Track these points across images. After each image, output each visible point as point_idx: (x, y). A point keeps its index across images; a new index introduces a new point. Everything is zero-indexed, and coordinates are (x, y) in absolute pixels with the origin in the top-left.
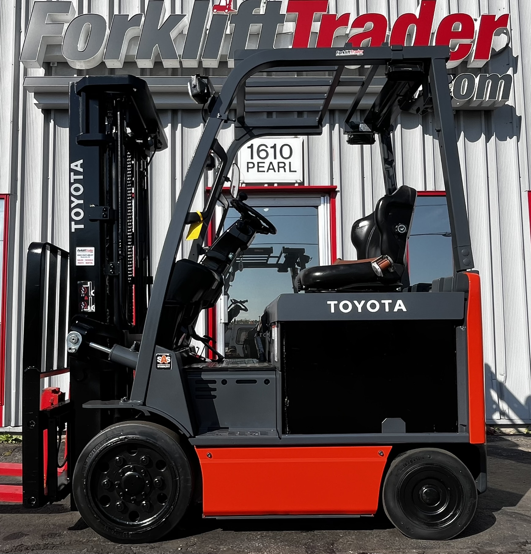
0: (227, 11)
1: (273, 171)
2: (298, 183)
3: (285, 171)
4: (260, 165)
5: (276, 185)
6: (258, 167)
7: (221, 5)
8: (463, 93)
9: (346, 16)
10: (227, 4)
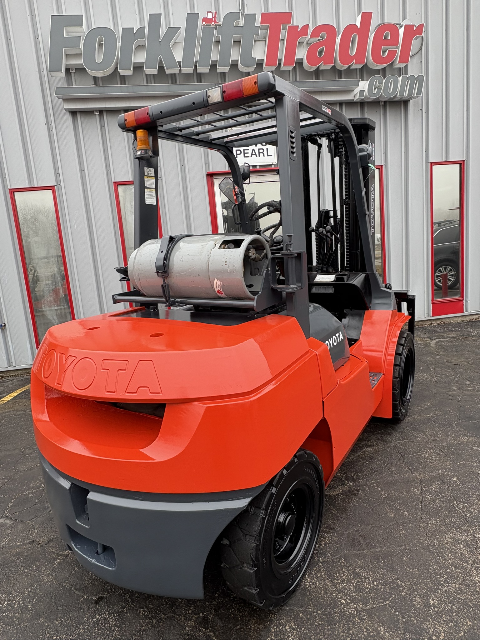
0: (213, 23)
1: (255, 156)
2: (274, 165)
3: (264, 156)
4: (246, 151)
5: (258, 167)
6: (244, 153)
7: (208, 18)
8: (390, 91)
9: (306, 27)
10: (213, 17)
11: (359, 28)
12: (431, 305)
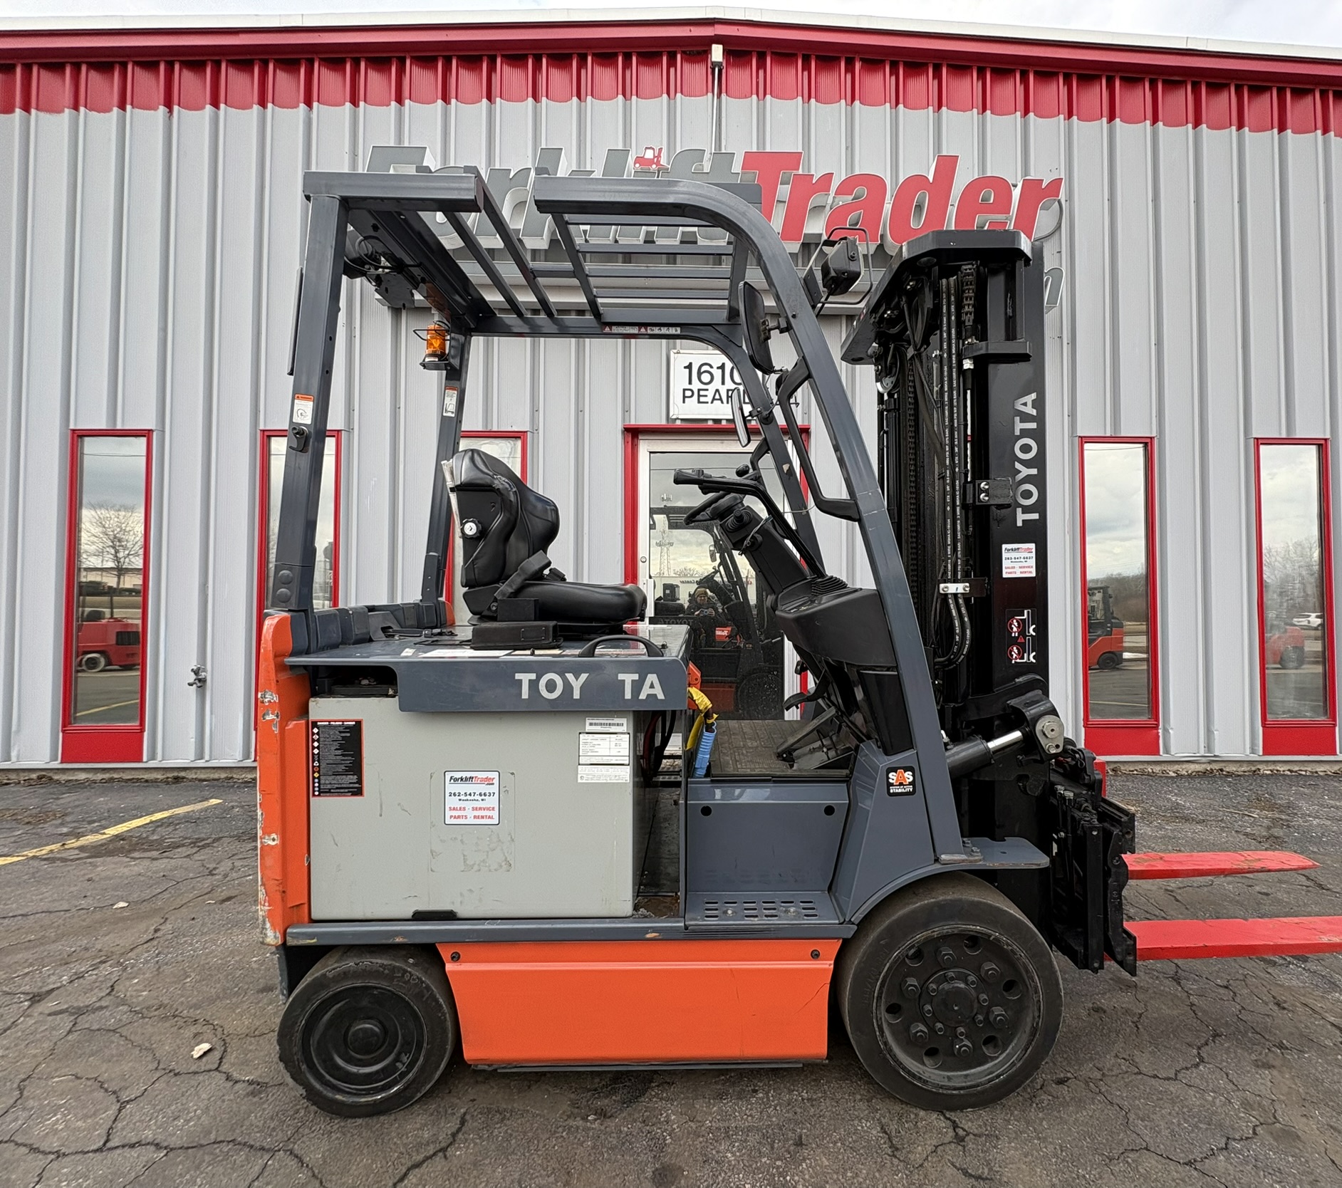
0: (654, 166)
5: (724, 423)
7: (646, 157)
9: (828, 177)
10: (655, 157)
11: (931, 181)
12: (1083, 729)
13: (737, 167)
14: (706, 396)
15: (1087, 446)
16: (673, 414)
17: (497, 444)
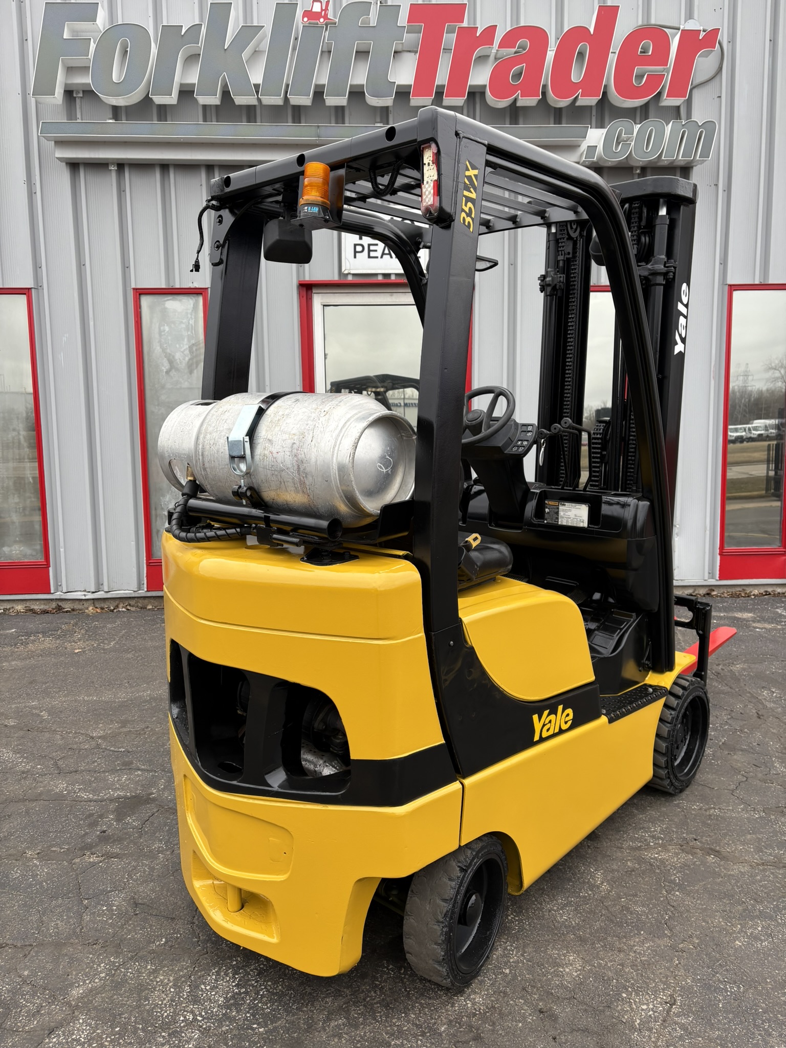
0: (322, 20)
1: (389, 256)
4: (372, 248)
5: (393, 277)
6: (369, 251)
7: (313, 10)
8: (647, 149)
9: (491, 30)
10: (322, 10)
11: (592, 33)
12: (718, 558)
13: (403, 18)
14: (376, 251)
15: (736, 295)
16: (345, 270)
17: (180, 300)
